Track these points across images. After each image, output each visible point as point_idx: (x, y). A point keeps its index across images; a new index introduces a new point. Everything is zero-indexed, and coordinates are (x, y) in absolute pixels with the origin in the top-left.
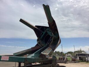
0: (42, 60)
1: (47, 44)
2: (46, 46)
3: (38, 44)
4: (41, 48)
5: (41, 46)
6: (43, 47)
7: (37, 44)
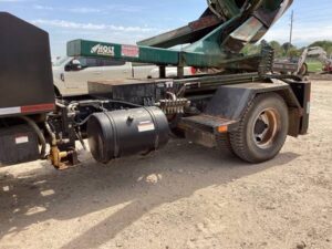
0: (227, 58)
1: (242, 10)
2: (239, 15)
3: (212, 9)
4: (222, 22)
5: (223, 15)
6: (228, 19)
7: (208, 9)
